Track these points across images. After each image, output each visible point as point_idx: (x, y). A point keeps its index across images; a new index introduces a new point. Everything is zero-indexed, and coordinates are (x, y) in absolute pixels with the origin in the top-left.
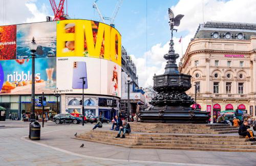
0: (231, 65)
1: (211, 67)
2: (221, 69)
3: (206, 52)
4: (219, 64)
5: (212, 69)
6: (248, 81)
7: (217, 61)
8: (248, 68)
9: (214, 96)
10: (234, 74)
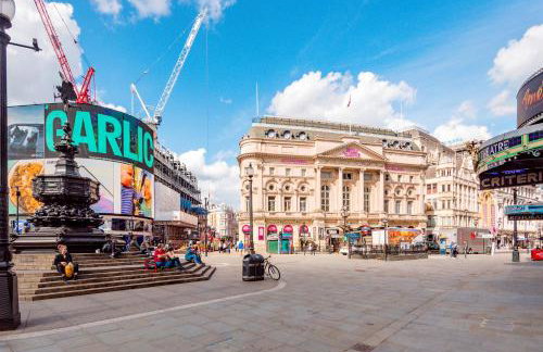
0: (291, 174)
1: (264, 176)
2: (277, 180)
3: (258, 156)
4: (275, 173)
5: (266, 180)
6: (312, 195)
7: (272, 169)
8: (312, 178)
9: (267, 215)
10: (294, 186)
